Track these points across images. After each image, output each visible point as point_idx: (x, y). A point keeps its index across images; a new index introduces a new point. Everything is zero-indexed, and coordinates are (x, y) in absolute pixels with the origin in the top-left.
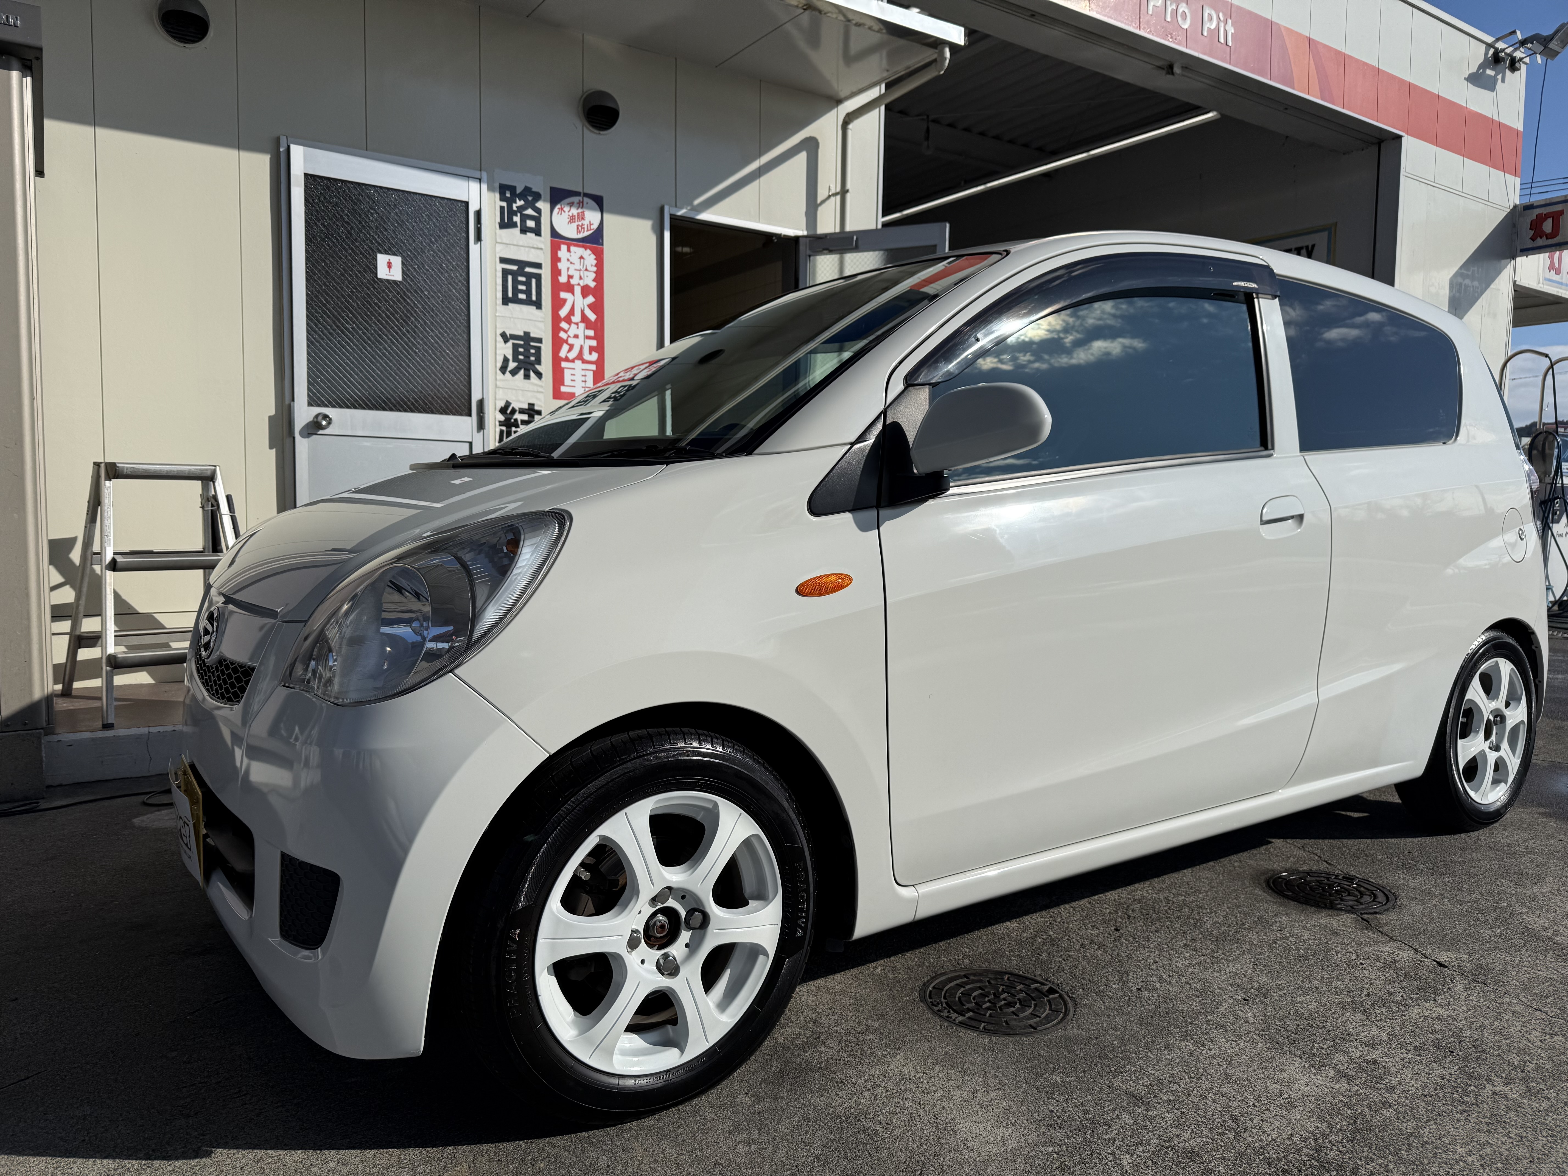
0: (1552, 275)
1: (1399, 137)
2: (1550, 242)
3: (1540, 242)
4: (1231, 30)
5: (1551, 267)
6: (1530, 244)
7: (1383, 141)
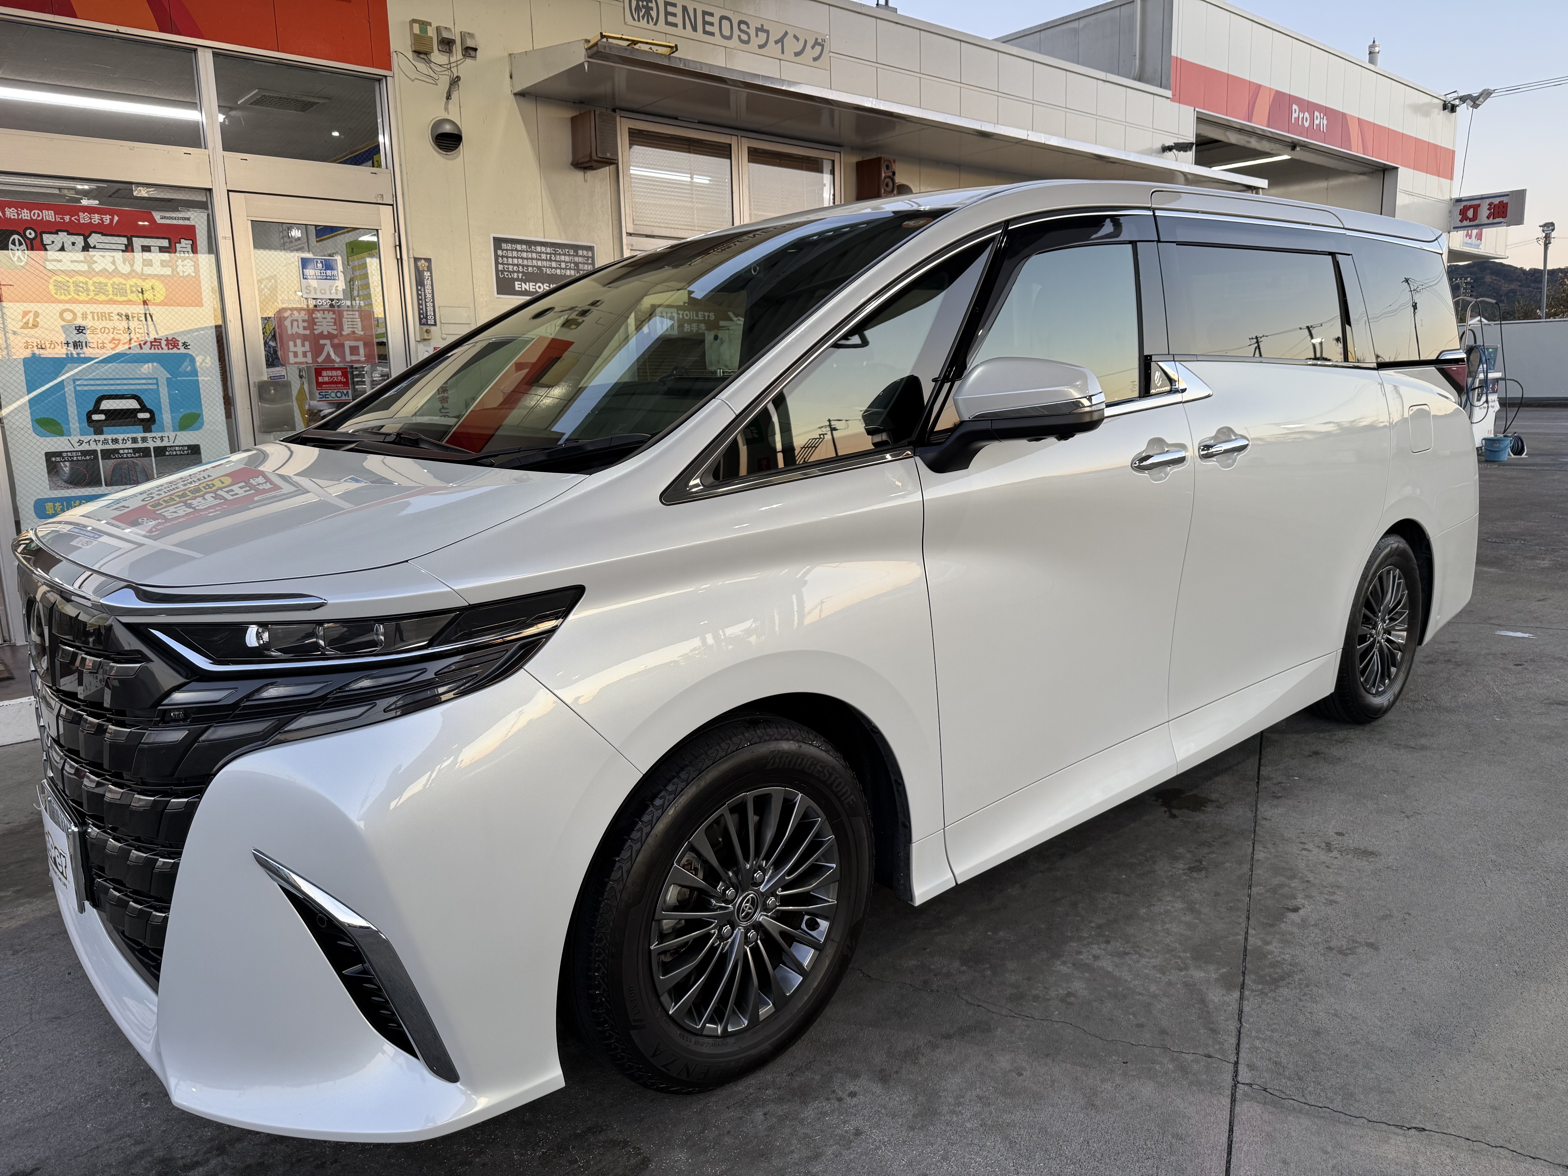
0: (1467, 240)
1: (1397, 168)
2: (1472, 223)
3: (1465, 223)
4: (1325, 122)
5: (1467, 235)
6: (1460, 224)
7: (1386, 169)
